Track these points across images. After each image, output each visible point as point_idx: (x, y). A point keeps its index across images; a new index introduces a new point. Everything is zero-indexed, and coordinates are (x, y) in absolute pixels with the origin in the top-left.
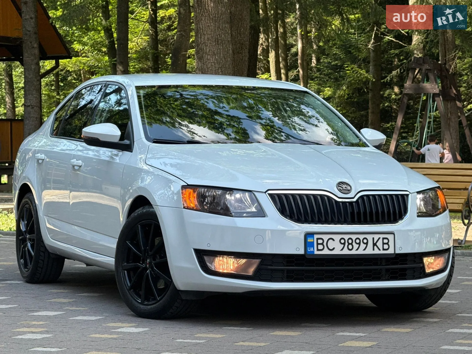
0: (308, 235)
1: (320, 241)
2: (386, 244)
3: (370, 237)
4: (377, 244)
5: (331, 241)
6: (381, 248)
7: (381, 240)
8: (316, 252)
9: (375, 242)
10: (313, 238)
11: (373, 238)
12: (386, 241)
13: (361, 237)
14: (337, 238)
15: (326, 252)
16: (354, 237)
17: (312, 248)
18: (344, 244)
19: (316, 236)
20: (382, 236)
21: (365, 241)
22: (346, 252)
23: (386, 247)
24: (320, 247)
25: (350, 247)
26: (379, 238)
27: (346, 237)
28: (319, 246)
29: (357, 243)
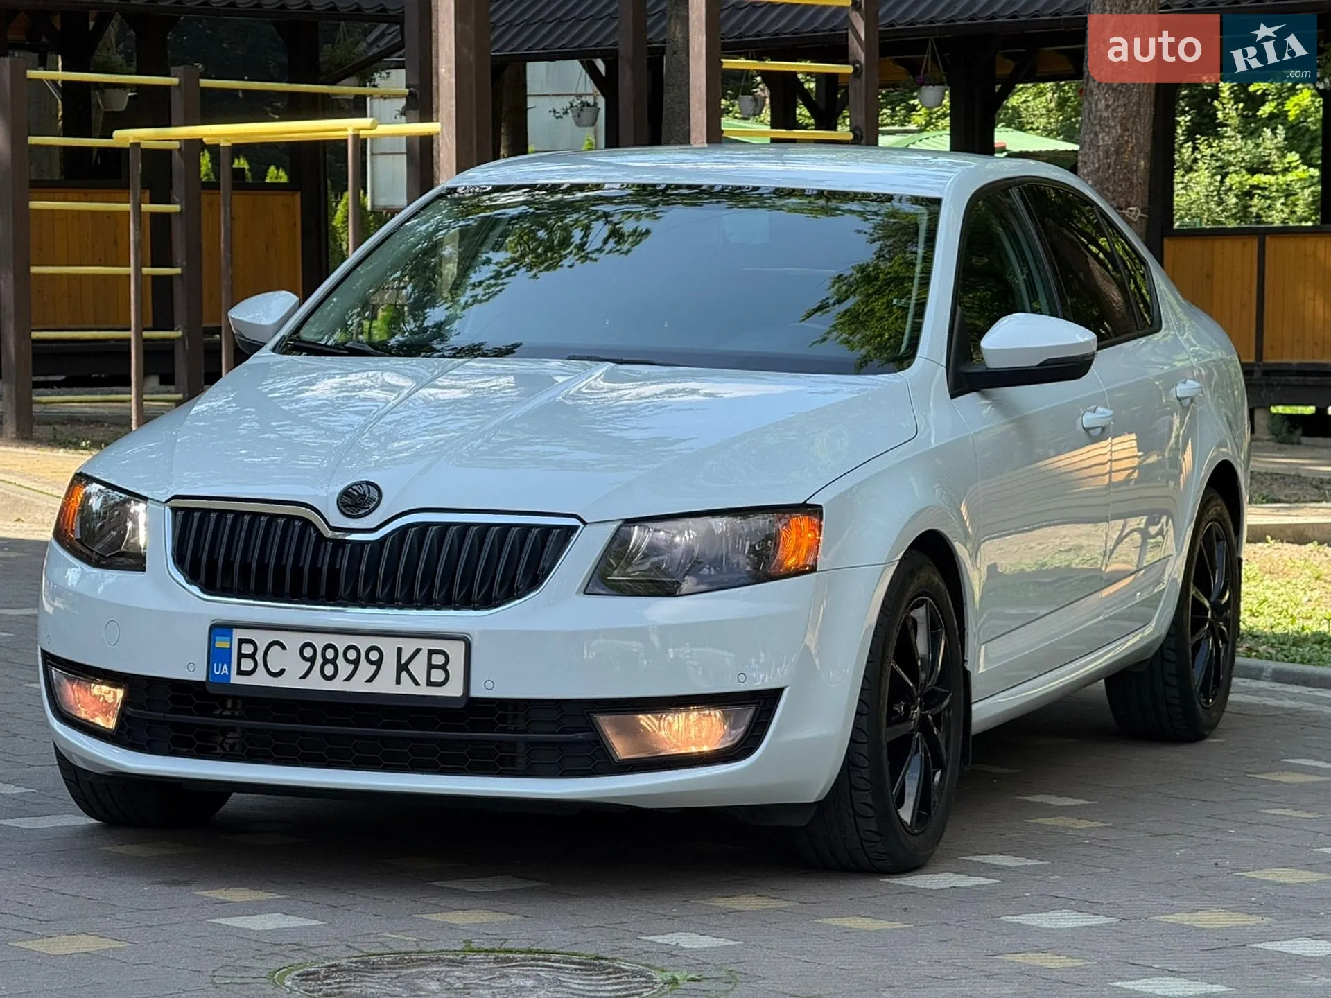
0: (221, 628)
1: (248, 649)
2: (437, 667)
3: (388, 646)
4: (409, 667)
5: (276, 648)
6: (422, 679)
7: (423, 657)
8: (236, 680)
9: (403, 662)
10: (229, 638)
11: (400, 650)
12: (438, 660)
13: (364, 643)
14: (293, 641)
15: (260, 679)
16: (341, 642)
17: (225, 666)
18: (312, 660)
19: (238, 634)
20: (427, 645)
22: (315, 683)
23: (438, 676)
25: (329, 670)
27: (320, 641)
28: (243, 660)
29: (348, 661)
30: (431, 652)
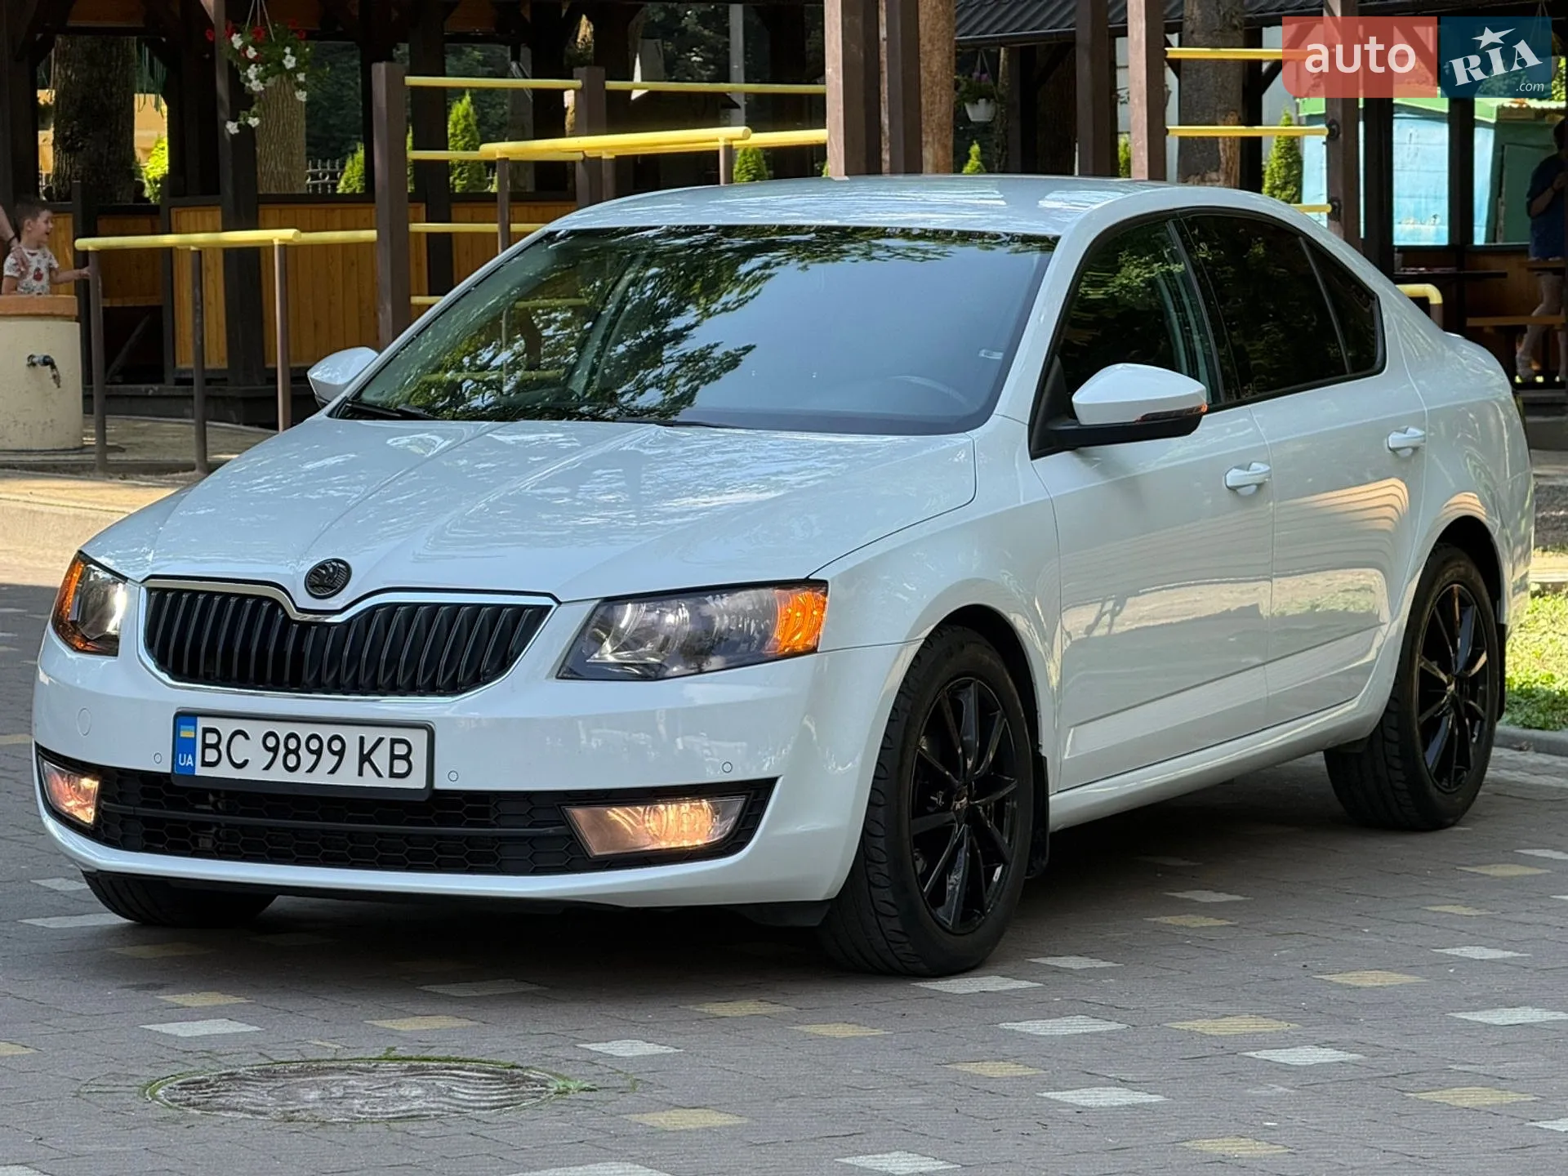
0: (185, 717)
1: (212, 739)
2: (400, 757)
3: (351, 735)
4: (372, 757)
5: (240, 738)
6: (384, 770)
7: (386, 745)
8: (200, 771)
9: (365, 752)
10: (193, 727)
11: (362, 739)
12: (401, 750)
13: (326, 732)
14: (256, 730)
15: (225, 771)
16: (304, 731)
18: (275, 750)
19: (202, 723)
20: (389, 734)
21: (336, 746)
22: (278, 774)
23: (400, 767)
24: (211, 756)
25: (292, 761)
26: (380, 740)
27: (282, 730)
28: (208, 751)
29: (311, 752)
30: (394, 742)
